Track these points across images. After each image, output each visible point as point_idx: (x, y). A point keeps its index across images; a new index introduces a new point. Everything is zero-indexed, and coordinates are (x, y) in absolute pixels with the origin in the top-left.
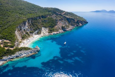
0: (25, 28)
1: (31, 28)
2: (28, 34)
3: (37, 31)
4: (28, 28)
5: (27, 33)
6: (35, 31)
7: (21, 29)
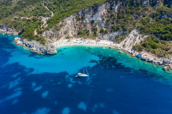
0: (94, 19)
1: (107, 21)
2: (95, 33)
3: (116, 34)
4: (103, 20)
5: (94, 30)
6: (111, 32)
7: (83, 18)
